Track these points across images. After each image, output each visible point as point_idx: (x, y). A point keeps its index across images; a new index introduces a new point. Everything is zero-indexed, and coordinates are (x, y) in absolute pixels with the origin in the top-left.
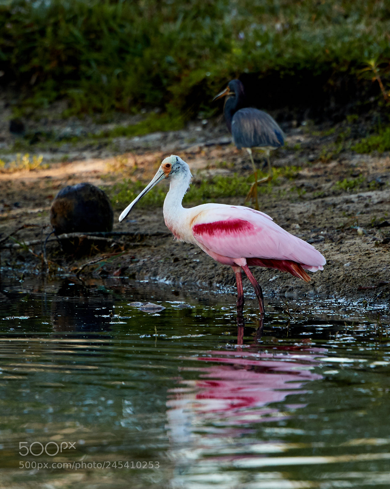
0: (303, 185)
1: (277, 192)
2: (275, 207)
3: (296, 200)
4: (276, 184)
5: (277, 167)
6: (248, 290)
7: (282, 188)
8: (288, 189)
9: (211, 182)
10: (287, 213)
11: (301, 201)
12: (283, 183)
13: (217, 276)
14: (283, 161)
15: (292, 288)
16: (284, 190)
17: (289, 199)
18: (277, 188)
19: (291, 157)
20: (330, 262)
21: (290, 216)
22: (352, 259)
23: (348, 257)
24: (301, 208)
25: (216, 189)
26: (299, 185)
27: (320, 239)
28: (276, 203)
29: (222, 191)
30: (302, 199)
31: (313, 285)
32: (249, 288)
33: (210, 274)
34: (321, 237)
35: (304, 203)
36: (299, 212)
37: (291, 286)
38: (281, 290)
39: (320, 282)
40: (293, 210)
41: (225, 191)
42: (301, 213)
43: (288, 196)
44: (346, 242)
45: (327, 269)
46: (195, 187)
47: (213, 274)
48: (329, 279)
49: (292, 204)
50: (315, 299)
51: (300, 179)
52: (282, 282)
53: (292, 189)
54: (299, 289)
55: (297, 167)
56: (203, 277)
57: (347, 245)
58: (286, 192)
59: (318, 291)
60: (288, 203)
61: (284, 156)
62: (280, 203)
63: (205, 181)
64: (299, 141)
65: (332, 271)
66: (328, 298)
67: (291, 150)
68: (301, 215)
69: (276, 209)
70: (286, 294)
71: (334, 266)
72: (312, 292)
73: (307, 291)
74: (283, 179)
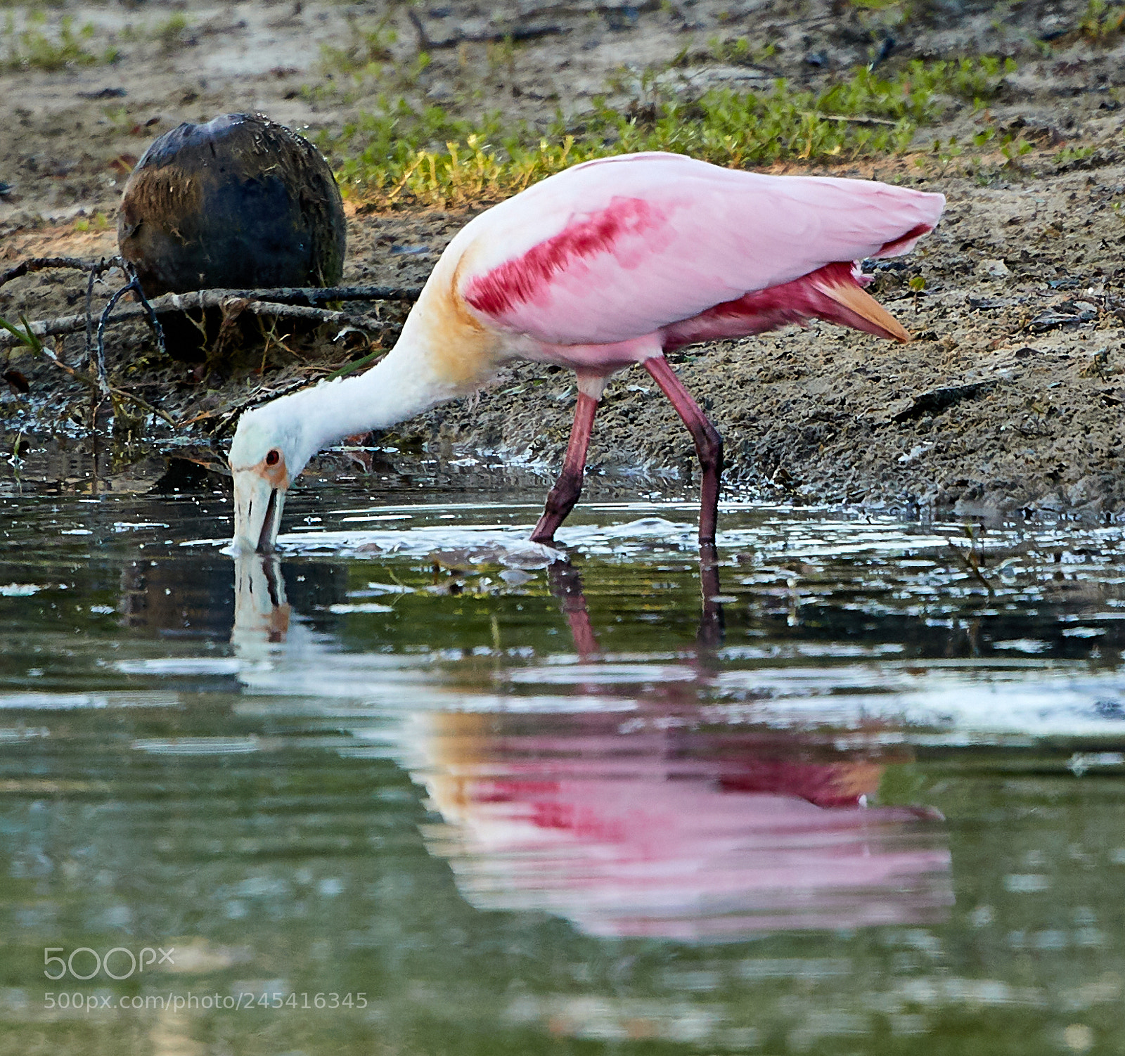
0: (1020, 124)
1: (930, 147)
3: (996, 176)
4: (923, 120)
5: (927, 59)
7: (945, 132)
8: (969, 138)
9: (694, 111)
11: (1014, 180)
12: (950, 116)
14: (949, 38)
15: (981, 486)
16: (954, 140)
17: (969, 173)
18: (927, 133)
19: (979, 23)
20: (1115, 396)
21: (974, 230)
24: (1013, 203)
26: (1006, 124)
27: (1079, 315)
30: (1016, 172)
31: (1055, 476)
34: (1086, 307)
35: (1024, 186)
36: (1007, 219)
37: (976, 479)
38: (942, 495)
39: (1079, 465)
40: (983, 211)
42: (1013, 221)
43: (967, 162)
45: (1106, 420)
46: (638, 125)
48: (1112, 455)
49: (982, 191)
51: (1009, 102)
52: (944, 465)
53: (982, 135)
54: (1006, 491)
55: (1002, 59)
56: (663, 447)
58: (956, 149)
59: (1074, 500)
60: (967, 186)
61: (954, 21)
63: (672, 105)
66: (1108, 523)
68: (1013, 228)
72: (1050, 500)
73: (1034, 497)
74: (948, 101)
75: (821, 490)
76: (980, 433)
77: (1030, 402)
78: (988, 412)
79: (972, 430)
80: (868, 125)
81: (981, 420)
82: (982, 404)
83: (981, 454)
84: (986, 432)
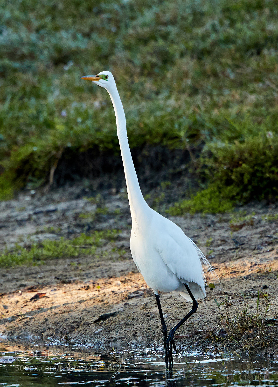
0: (123, 246)
1: (100, 253)
2: (98, 266)
3: (117, 259)
4: (98, 246)
5: (99, 230)
6: (76, 342)
7: (104, 249)
8: (110, 250)
9: (41, 246)
10: (109, 272)
11: (122, 261)
12: (105, 245)
13: (47, 330)
14: (104, 225)
15: (116, 338)
16: (106, 251)
17: (111, 259)
18: (99, 249)
19: (112, 221)
20: (149, 315)
21: (112, 274)
22: (169, 311)
23: (166, 309)
24: (122, 266)
25: (45, 252)
26: (119, 246)
27: (140, 294)
28: (100, 262)
29: (50, 254)
30: (123, 258)
31: (134, 335)
32: (77, 339)
33: (42, 328)
34: (141, 292)
35: (125, 262)
36: (120, 270)
37: (115, 336)
38: (106, 341)
39: (141, 332)
40: (114, 269)
41: (53, 253)
42: (122, 271)
43: (110, 256)
44: (163, 295)
45: (147, 321)
46: (26, 250)
47: (44, 328)
48: (149, 329)
49: (114, 264)
50: (137, 348)
51: (120, 241)
52: (106, 333)
53: (113, 249)
54: (122, 339)
55: (118, 230)
56: (35, 331)
57: (164, 298)
58: (107, 253)
59: (140, 341)
60: (110, 262)
61: (105, 221)
62: (103, 262)
63: (35, 245)
64: (118, 207)
65: (151, 323)
66: (149, 346)
67: (112, 215)
68: (122, 273)
69: (99, 268)
70: (111, 344)
71: (153, 318)
72: (134, 341)
73: (129, 341)
74: (104, 241)
75: (76, 341)
76: (115, 325)
77: (128, 317)
78: (117, 320)
79: (113, 324)
80: (85, 248)
81: (115, 321)
82: (116, 317)
83: (116, 330)
84: (117, 325)
